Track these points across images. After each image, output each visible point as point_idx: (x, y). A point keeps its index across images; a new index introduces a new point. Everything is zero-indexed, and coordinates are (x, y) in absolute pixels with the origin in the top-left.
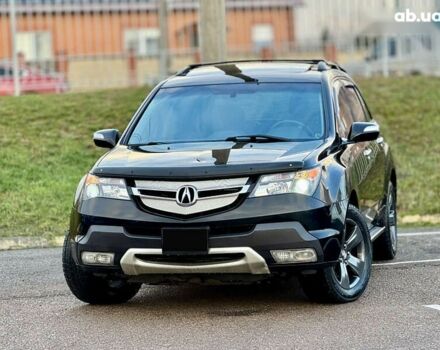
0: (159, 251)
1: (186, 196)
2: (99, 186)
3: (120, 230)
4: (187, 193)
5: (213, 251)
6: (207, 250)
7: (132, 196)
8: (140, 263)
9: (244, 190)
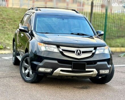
0: (70, 69)
1: (79, 53)
2: (45, 47)
3: (56, 62)
4: (78, 52)
5: (87, 70)
6: (85, 70)
7: (60, 51)
8: (61, 72)
9: (94, 51)
